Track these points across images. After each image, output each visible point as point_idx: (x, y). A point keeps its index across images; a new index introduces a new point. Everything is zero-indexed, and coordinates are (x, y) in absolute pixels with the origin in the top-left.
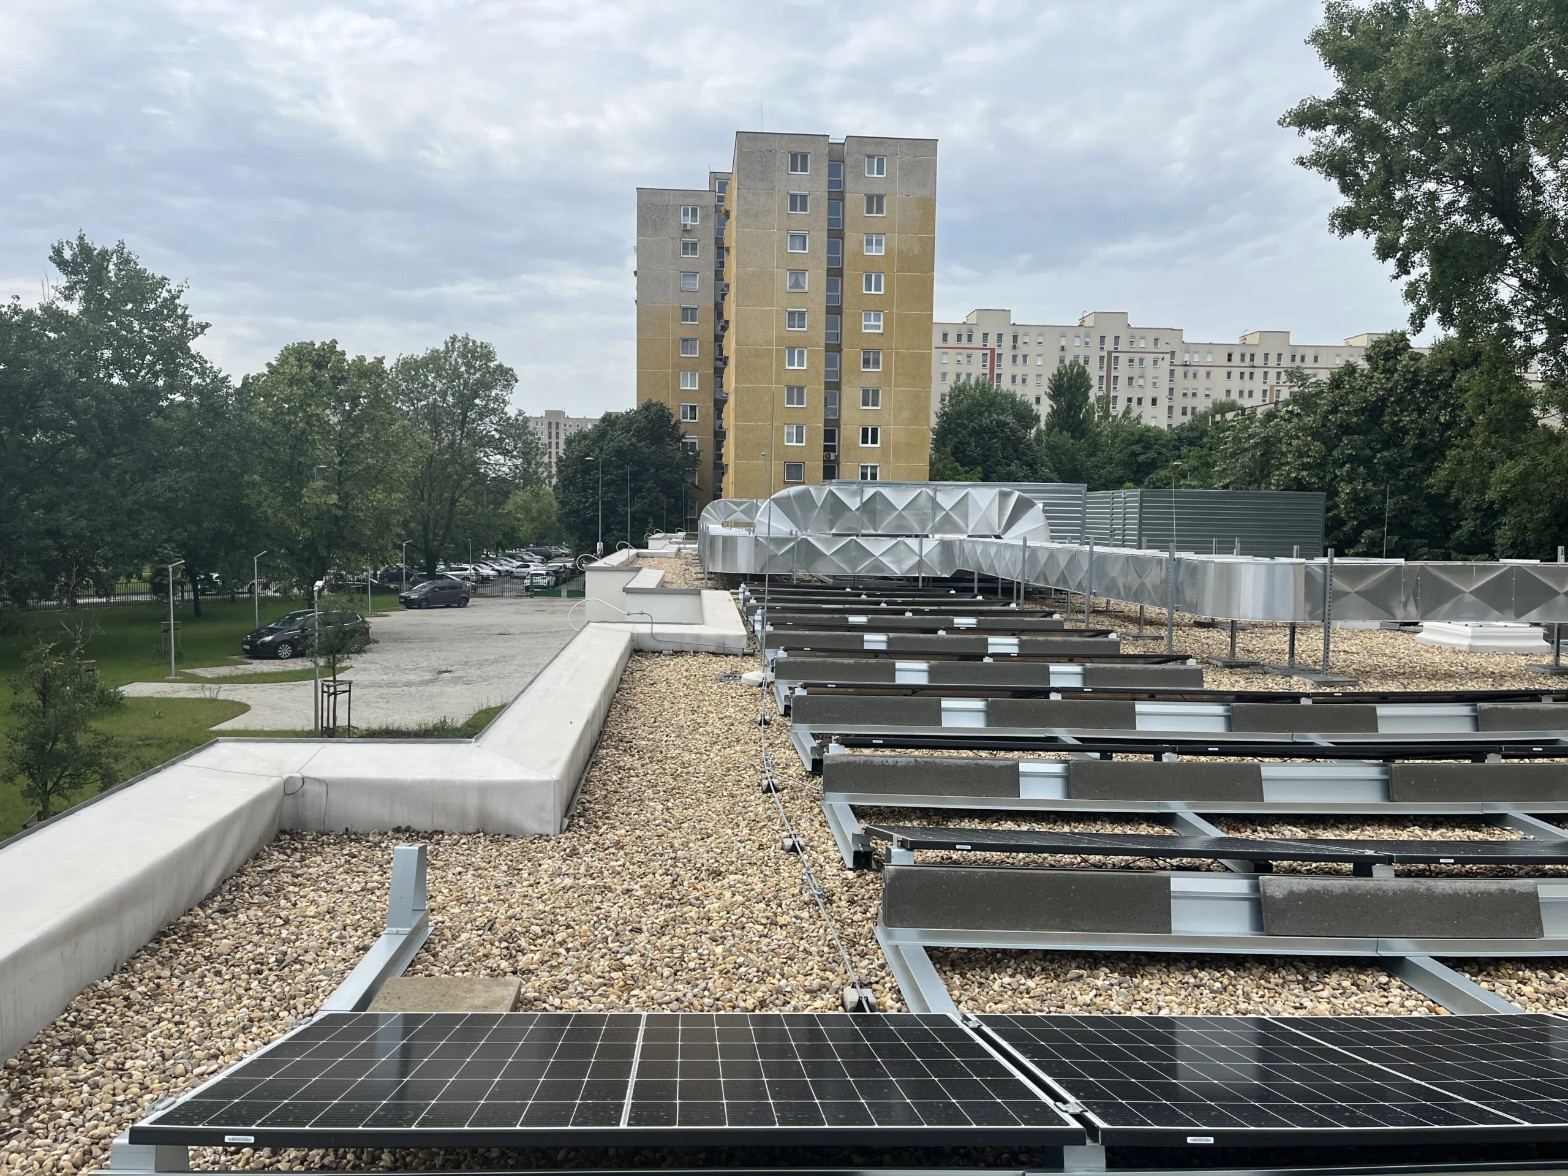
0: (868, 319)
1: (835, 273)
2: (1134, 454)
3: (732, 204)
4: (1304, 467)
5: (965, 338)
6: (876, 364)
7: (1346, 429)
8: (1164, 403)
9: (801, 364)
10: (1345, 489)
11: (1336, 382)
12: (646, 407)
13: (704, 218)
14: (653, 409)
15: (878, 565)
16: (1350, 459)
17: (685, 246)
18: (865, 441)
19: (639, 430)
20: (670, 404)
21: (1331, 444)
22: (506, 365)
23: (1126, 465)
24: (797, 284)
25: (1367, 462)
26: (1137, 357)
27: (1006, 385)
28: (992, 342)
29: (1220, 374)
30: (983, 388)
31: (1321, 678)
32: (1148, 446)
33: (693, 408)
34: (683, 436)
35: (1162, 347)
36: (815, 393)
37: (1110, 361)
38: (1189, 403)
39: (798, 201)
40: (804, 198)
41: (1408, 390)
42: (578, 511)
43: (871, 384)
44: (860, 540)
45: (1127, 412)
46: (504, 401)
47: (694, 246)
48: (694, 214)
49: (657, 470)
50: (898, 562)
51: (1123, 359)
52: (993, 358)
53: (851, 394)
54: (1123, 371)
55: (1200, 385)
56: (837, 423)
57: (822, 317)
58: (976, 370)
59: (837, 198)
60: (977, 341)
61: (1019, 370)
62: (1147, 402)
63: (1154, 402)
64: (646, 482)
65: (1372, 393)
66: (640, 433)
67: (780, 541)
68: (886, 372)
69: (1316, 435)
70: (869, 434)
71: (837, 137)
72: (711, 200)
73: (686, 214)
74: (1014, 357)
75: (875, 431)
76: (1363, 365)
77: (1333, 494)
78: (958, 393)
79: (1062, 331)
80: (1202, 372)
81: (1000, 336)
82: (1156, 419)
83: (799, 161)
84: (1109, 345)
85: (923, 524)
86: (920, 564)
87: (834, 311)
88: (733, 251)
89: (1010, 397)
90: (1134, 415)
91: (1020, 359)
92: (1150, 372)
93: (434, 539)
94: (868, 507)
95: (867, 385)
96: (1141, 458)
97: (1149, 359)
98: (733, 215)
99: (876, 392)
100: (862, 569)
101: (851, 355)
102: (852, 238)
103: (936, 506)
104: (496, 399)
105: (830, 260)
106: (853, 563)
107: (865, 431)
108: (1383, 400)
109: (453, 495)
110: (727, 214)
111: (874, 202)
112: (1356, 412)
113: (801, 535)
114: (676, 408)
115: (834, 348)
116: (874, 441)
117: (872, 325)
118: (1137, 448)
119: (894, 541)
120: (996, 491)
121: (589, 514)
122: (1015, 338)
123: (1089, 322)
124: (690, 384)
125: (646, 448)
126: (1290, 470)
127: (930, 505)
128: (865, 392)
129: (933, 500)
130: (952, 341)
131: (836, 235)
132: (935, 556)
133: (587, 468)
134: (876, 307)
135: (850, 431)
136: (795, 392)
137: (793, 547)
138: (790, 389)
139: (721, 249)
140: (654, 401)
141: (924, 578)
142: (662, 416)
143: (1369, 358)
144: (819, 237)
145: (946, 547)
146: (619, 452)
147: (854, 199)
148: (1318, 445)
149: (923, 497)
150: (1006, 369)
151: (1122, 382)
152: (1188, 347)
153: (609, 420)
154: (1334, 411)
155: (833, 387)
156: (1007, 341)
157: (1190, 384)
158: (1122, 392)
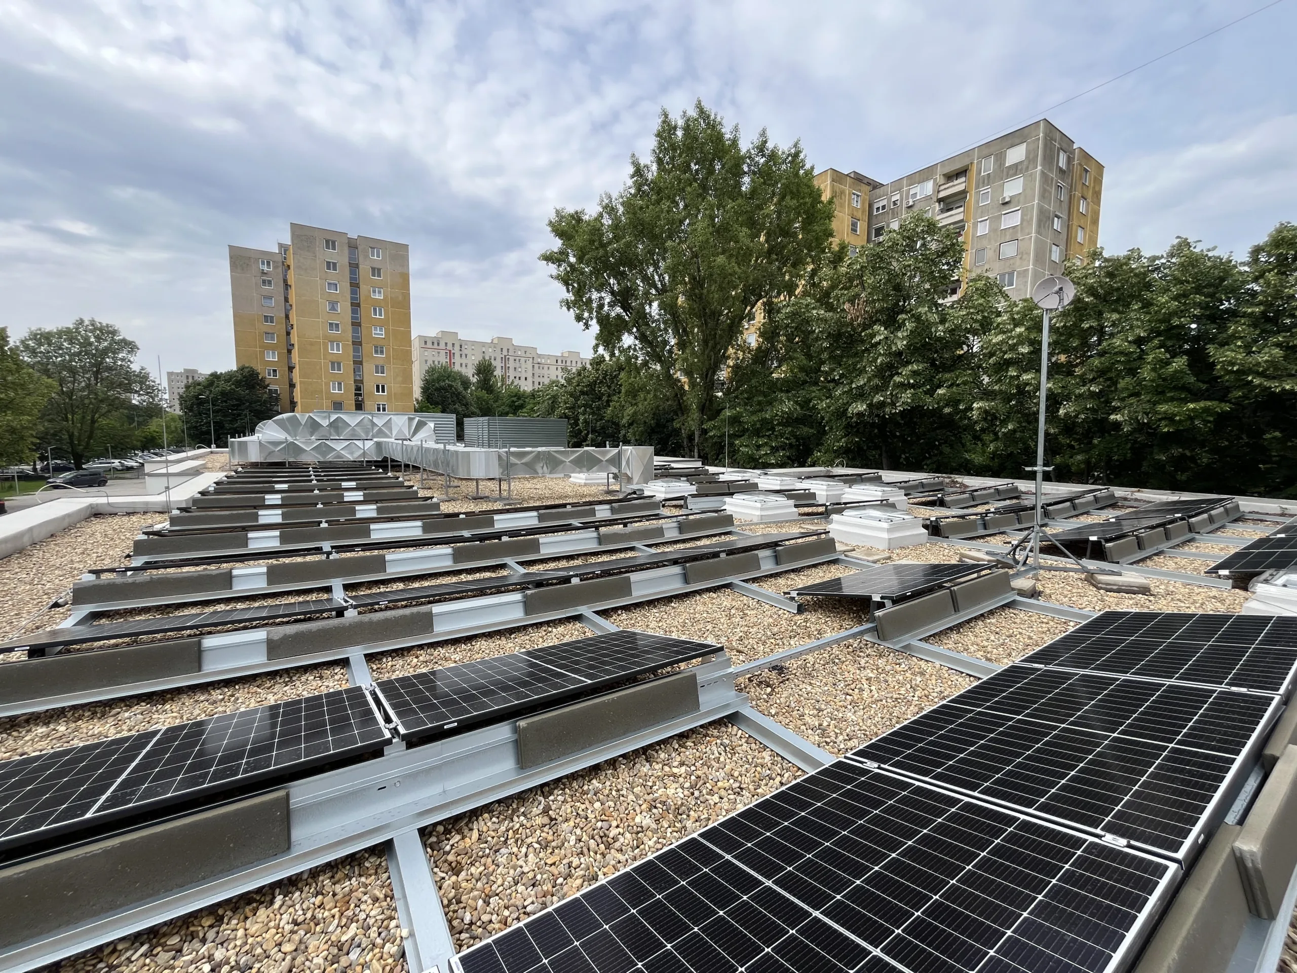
0: (376, 329)
1: (356, 305)
2: (513, 402)
3: (291, 262)
4: (567, 408)
5: (436, 344)
6: (382, 352)
7: (583, 393)
8: (530, 380)
9: (338, 350)
10: (582, 418)
11: (579, 374)
12: (241, 369)
13: (275, 268)
14: (246, 370)
15: (339, 456)
16: (584, 405)
17: (264, 282)
18: (378, 391)
19: (237, 381)
20: (259, 368)
21: (577, 399)
22: (129, 338)
23: (510, 406)
24: (333, 308)
25: (590, 407)
26: (517, 359)
27: (457, 368)
28: (450, 347)
29: (553, 368)
30: (445, 369)
31: (506, 502)
32: (519, 399)
33: (275, 371)
34: (268, 385)
35: (528, 355)
36: (347, 366)
37: (505, 359)
38: (541, 380)
39: (331, 265)
40: (335, 264)
41: (604, 378)
42: (196, 427)
43: (381, 363)
44: (327, 442)
45: (513, 382)
46: (129, 361)
47: (270, 283)
48: (268, 263)
49: (251, 403)
50: (352, 453)
51: (512, 359)
52: (451, 355)
53: (368, 368)
54: (511, 364)
55: (545, 372)
56: (362, 382)
57: (350, 328)
58: (443, 360)
59: (354, 267)
60: (442, 346)
61: (464, 361)
62: (523, 379)
63: (526, 379)
64: (243, 410)
65: (591, 379)
66: (238, 383)
67: (276, 444)
68: (388, 357)
69: (572, 395)
70: (380, 388)
71: (353, 235)
72: (279, 259)
73: (263, 263)
74: (461, 355)
75: (383, 387)
76: (588, 366)
77: (577, 420)
78: (431, 371)
79: (483, 344)
80: (546, 367)
81: (453, 344)
82: (527, 387)
83: (330, 244)
84: (505, 353)
85: (367, 433)
86: (364, 454)
87: (356, 324)
88: (293, 287)
89: (460, 374)
90: (515, 384)
91: (464, 356)
92: (523, 366)
93: (79, 445)
94: (335, 425)
95: (377, 363)
96: (516, 404)
97: (523, 360)
98: (292, 267)
99: (383, 367)
100: (330, 457)
101: (367, 347)
102: (363, 288)
103: (374, 424)
104: (123, 360)
105: (352, 298)
106: (324, 454)
107: (378, 387)
108: (595, 382)
109: (93, 417)
110: (289, 267)
111: (376, 271)
112: (586, 386)
113: (290, 439)
114: (264, 372)
115: (357, 344)
116: (383, 391)
117: (378, 333)
118: (515, 399)
119: (348, 443)
120: (407, 417)
121: (204, 429)
122: (461, 346)
123: (496, 341)
124: (272, 357)
125: (242, 392)
126: (559, 411)
127: (370, 423)
128: (377, 367)
129: (372, 421)
130: (429, 345)
131: (355, 285)
132: (373, 450)
133: (201, 403)
134: (381, 324)
135: (369, 386)
136: (336, 365)
137: (284, 448)
138: (333, 363)
139: (287, 286)
140: (247, 365)
141: (367, 462)
142: (251, 375)
143: (591, 364)
144: (344, 287)
145: (378, 444)
146: (223, 393)
147: (364, 268)
148: (572, 399)
149: (366, 420)
150: (457, 360)
151: (511, 369)
152: (540, 356)
153: (215, 376)
154: (578, 385)
155: (358, 363)
156: (457, 347)
157: (541, 372)
158: (512, 373)
